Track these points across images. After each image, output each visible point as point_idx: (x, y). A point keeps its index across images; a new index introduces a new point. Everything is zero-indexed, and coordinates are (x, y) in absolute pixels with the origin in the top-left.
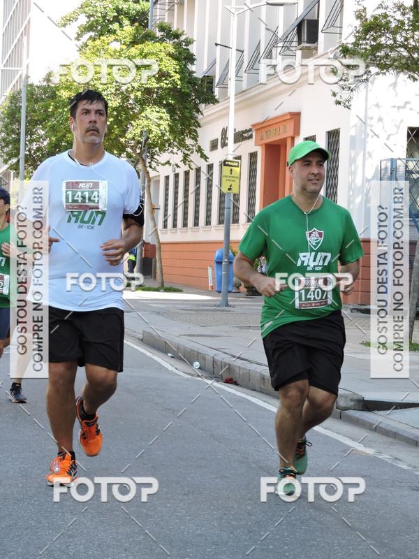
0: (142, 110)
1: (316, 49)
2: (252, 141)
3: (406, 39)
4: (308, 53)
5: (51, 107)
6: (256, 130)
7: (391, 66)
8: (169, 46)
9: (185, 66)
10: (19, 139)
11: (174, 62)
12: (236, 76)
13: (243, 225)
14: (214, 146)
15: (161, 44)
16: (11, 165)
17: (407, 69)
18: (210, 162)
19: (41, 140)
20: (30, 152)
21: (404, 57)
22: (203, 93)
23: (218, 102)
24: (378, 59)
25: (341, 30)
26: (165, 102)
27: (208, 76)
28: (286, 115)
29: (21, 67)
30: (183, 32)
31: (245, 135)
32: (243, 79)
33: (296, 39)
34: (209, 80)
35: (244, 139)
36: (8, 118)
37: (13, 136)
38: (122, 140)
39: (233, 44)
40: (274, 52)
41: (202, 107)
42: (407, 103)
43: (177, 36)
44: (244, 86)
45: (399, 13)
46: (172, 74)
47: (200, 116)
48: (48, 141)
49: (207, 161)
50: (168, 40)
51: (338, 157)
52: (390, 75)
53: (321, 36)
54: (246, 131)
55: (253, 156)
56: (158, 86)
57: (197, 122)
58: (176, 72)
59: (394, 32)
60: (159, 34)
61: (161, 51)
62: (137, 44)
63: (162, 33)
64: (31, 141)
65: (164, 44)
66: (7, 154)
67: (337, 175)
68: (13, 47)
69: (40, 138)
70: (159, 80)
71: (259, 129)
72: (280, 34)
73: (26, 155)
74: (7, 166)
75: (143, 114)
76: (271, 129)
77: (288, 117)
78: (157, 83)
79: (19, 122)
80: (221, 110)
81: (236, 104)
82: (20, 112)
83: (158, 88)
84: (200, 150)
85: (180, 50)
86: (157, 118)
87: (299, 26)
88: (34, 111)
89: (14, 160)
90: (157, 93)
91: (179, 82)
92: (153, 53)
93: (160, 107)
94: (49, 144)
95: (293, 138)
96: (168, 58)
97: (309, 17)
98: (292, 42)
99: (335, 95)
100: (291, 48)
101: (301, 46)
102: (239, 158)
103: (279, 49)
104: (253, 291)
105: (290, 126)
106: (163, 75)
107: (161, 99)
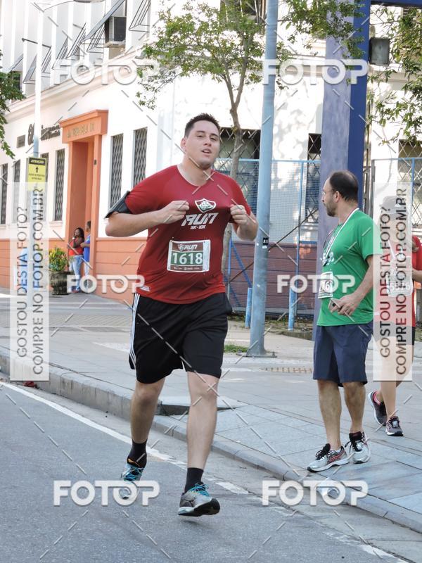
1: (124, 46)
2: (59, 139)
3: (210, 40)
4: (116, 51)
6: (63, 127)
7: (195, 67)
12: (43, 72)
13: (50, 223)
14: (21, 142)
17: (210, 70)
18: (16, 159)
21: (208, 58)
22: (9, 88)
23: (26, 98)
24: (183, 59)
25: (148, 29)
27: (14, 72)
28: (93, 113)
31: (53, 132)
32: (51, 75)
33: (103, 36)
34: (15, 76)
35: (51, 136)
39: (40, 40)
40: (81, 48)
41: (9, 103)
42: (214, 99)
44: (52, 82)
45: (203, 14)
47: (6, 113)
49: (13, 158)
51: (145, 157)
52: (195, 77)
53: (128, 34)
54: (53, 128)
55: (60, 153)
57: (3, 118)
59: (198, 34)
67: (144, 174)
71: (66, 127)
72: (87, 32)
76: (78, 126)
77: (96, 115)
80: (27, 107)
81: (42, 101)
84: (6, 147)
87: (107, 23)
95: (100, 136)
97: (117, 15)
98: (99, 39)
99: (138, 95)
100: (98, 46)
101: (108, 43)
102: (46, 156)
103: (87, 46)
104: (59, 291)
105: (98, 124)
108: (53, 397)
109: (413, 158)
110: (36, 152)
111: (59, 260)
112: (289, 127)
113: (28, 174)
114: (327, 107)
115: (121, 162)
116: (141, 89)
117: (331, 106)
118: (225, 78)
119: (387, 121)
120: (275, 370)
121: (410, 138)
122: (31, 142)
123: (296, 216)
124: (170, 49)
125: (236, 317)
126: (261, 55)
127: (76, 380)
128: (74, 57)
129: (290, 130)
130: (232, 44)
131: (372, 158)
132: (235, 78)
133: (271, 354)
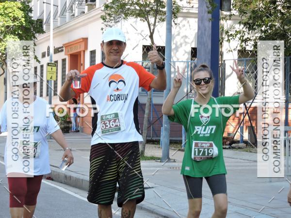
0: (5, 37)
1: (95, 5)
2: (63, 53)
4: (91, 7)
6: (66, 47)
7: (131, 14)
8: (19, 4)
9: (27, 14)
11: (22, 12)
12: (54, 19)
14: (44, 55)
15: (14, 2)
17: (139, 16)
18: (42, 64)
21: (137, 10)
22: (37, 28)
23: (45, 33)
24: (125, 11)
26: (17, 33)
27: (39, 19)
28: (80, 39)
31: (60, 50)
32: (58, 21)
34: (40, 22)
35: (59, 52)
39: (52, 3)
40: (74, 7)
41: (37, 35)
42: (142, 31)
44: (59, 24)
47: (36, 40)
49: (40, 63)
52: (132, 19)
54: (60, 48)
55: (64, 60)
56: (13, 24)
57: (34, 43)
58: (22, 17)
61: (14, 6)
62: (1, 2)
65: (16, 2)
70: (13, 21)
75: (5, 39)
76: (73, 46)
77: (82, 40)
80: (47, 37)
81: (54, 34)
83: (13, 26)
84: (36, 58)
85: (24, 5)
90: (13, 28)
91: (24, 22)
92: (10, 8)
93: (14, 35)
95: (84, 51)
96: (18, 10)
98: (83, 1)
99: (102, 29)
100: (82, 5)
101: (87, 3)
102: (56, 62)
103: (76, 5)
105: (83, 45)
106: (15, 19)
107: (15, 31)
108: (61, 184)
109: (245, 59)
110: (51, 60)
112: (181, 44)
113: (47, 71)
114: (200, 33)
116: (103, 26)
117: (202, 33)
118: (146, 20)
119: (231, 40)
120: (175, 168)
121: (243, 48)
122: (48, 55)
123: (185, 90)
124: (118, 6)
125: (156, 143)
126: (164, 7)
127: (72, 175)
128: (70, 11)
129: (181, 46)
130: (150, 2)
131: (224, 59)
132: (152, 20)
133: (173, 161)
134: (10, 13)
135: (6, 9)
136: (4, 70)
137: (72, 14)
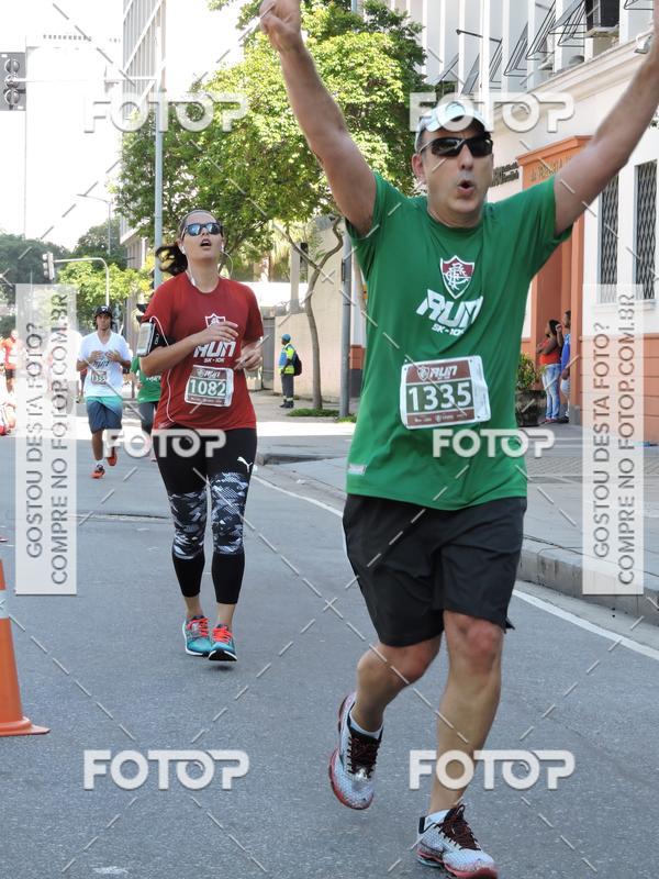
1: (616, 35)
2: (518, 183)
4: (604, 42)
5: (202, 139)
6: (524, 166)
8: (385, 38)
9: (410, 67)
10: (153, 188)
11: (395, 62)
12: (491, 81)
15: (371, 33)
16: (142, 228)
19: (187, 189)
20: (170, 208)
26: (379, 125)
27: (446, 82)
28: (570, 140)
29: (153, 74)
30: (406, 13)
31: (508, 173)
32: (502, 85)
33: (584, 20)
34: (447, 89)
35: (506, 179)
36: (135, 156)
37: (144, 183)
38: (315, 187)
39: (486, 32)
40: (549, 41)
43: (396, 21)
46: (389, 82)
48: (197, 189)
50: (382, 28)
51: (654, 206)
53: (624, 14)
54: (508, 168)
56: (368, 100)
58: (396, 78)
60: (367, 18)
61: (370, 45)
62: (334, 36)
63: (373, 17)
64: (172, 191)
65: (376, 34)
66: (135, 212)
67: (653, 234)
68: (139, 42)
69: (184, 186)
70: (369, 90)
71: (527, 164)
72: (559, 13)
73: (164, 212)
74: (136, 230)
76: (548, 163)
77: (575, 144)
78: (367, 96)
79: (152, 161)
82: (152, 145)
83: (368, 104)
85: (401, 42)
86: (368, 151)
87: (589, 1)
88: (176, 144)
89: (146, 221)
90: (367, 111)
91: (401, 94)
92: (358, 50)
93: (371, 133)
94: (200, 194)
96: (382, 55)
98: (578, 25)
100: (576, 35)
101: (591, 32)
103: (558, 37)
104: (524, 420)
106: (375, 84)
107: (373, 120)
111: (523, 373)
115: (616, 216)
127: (562, 559)
128: (539, 55)
134: (360, 65)
135: (347, 54)
136: (340, 237)
137: (543, 65)
